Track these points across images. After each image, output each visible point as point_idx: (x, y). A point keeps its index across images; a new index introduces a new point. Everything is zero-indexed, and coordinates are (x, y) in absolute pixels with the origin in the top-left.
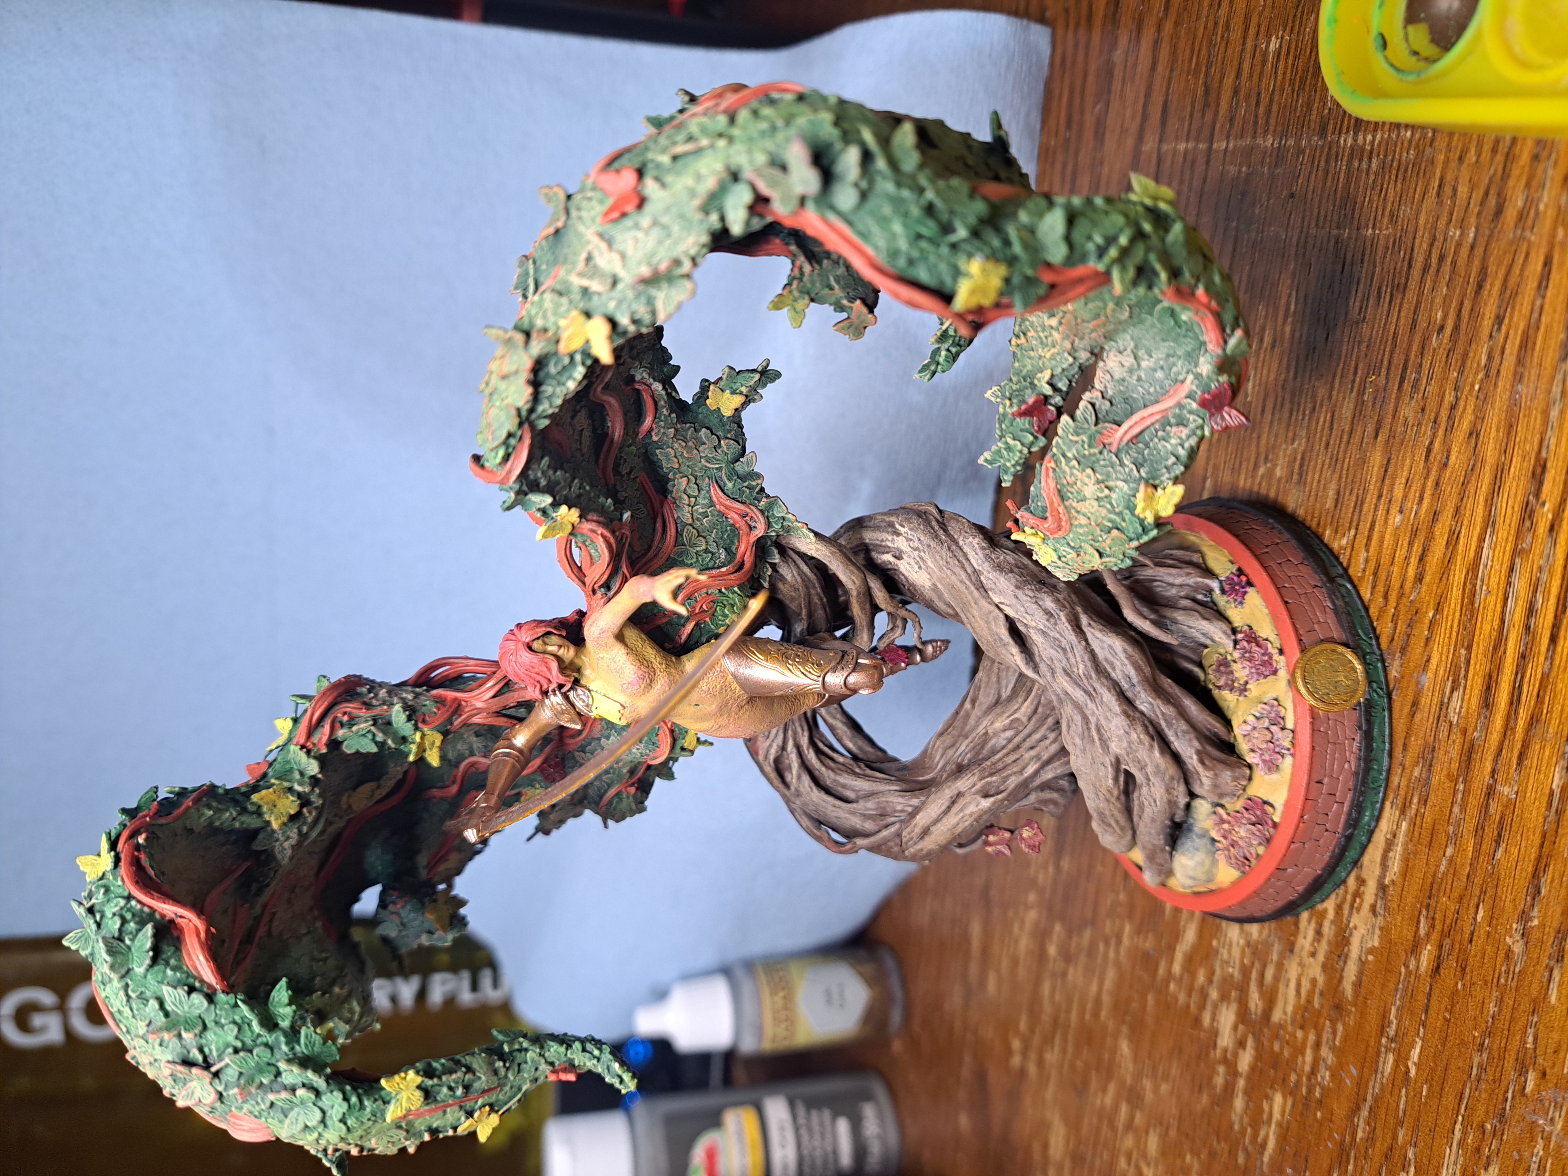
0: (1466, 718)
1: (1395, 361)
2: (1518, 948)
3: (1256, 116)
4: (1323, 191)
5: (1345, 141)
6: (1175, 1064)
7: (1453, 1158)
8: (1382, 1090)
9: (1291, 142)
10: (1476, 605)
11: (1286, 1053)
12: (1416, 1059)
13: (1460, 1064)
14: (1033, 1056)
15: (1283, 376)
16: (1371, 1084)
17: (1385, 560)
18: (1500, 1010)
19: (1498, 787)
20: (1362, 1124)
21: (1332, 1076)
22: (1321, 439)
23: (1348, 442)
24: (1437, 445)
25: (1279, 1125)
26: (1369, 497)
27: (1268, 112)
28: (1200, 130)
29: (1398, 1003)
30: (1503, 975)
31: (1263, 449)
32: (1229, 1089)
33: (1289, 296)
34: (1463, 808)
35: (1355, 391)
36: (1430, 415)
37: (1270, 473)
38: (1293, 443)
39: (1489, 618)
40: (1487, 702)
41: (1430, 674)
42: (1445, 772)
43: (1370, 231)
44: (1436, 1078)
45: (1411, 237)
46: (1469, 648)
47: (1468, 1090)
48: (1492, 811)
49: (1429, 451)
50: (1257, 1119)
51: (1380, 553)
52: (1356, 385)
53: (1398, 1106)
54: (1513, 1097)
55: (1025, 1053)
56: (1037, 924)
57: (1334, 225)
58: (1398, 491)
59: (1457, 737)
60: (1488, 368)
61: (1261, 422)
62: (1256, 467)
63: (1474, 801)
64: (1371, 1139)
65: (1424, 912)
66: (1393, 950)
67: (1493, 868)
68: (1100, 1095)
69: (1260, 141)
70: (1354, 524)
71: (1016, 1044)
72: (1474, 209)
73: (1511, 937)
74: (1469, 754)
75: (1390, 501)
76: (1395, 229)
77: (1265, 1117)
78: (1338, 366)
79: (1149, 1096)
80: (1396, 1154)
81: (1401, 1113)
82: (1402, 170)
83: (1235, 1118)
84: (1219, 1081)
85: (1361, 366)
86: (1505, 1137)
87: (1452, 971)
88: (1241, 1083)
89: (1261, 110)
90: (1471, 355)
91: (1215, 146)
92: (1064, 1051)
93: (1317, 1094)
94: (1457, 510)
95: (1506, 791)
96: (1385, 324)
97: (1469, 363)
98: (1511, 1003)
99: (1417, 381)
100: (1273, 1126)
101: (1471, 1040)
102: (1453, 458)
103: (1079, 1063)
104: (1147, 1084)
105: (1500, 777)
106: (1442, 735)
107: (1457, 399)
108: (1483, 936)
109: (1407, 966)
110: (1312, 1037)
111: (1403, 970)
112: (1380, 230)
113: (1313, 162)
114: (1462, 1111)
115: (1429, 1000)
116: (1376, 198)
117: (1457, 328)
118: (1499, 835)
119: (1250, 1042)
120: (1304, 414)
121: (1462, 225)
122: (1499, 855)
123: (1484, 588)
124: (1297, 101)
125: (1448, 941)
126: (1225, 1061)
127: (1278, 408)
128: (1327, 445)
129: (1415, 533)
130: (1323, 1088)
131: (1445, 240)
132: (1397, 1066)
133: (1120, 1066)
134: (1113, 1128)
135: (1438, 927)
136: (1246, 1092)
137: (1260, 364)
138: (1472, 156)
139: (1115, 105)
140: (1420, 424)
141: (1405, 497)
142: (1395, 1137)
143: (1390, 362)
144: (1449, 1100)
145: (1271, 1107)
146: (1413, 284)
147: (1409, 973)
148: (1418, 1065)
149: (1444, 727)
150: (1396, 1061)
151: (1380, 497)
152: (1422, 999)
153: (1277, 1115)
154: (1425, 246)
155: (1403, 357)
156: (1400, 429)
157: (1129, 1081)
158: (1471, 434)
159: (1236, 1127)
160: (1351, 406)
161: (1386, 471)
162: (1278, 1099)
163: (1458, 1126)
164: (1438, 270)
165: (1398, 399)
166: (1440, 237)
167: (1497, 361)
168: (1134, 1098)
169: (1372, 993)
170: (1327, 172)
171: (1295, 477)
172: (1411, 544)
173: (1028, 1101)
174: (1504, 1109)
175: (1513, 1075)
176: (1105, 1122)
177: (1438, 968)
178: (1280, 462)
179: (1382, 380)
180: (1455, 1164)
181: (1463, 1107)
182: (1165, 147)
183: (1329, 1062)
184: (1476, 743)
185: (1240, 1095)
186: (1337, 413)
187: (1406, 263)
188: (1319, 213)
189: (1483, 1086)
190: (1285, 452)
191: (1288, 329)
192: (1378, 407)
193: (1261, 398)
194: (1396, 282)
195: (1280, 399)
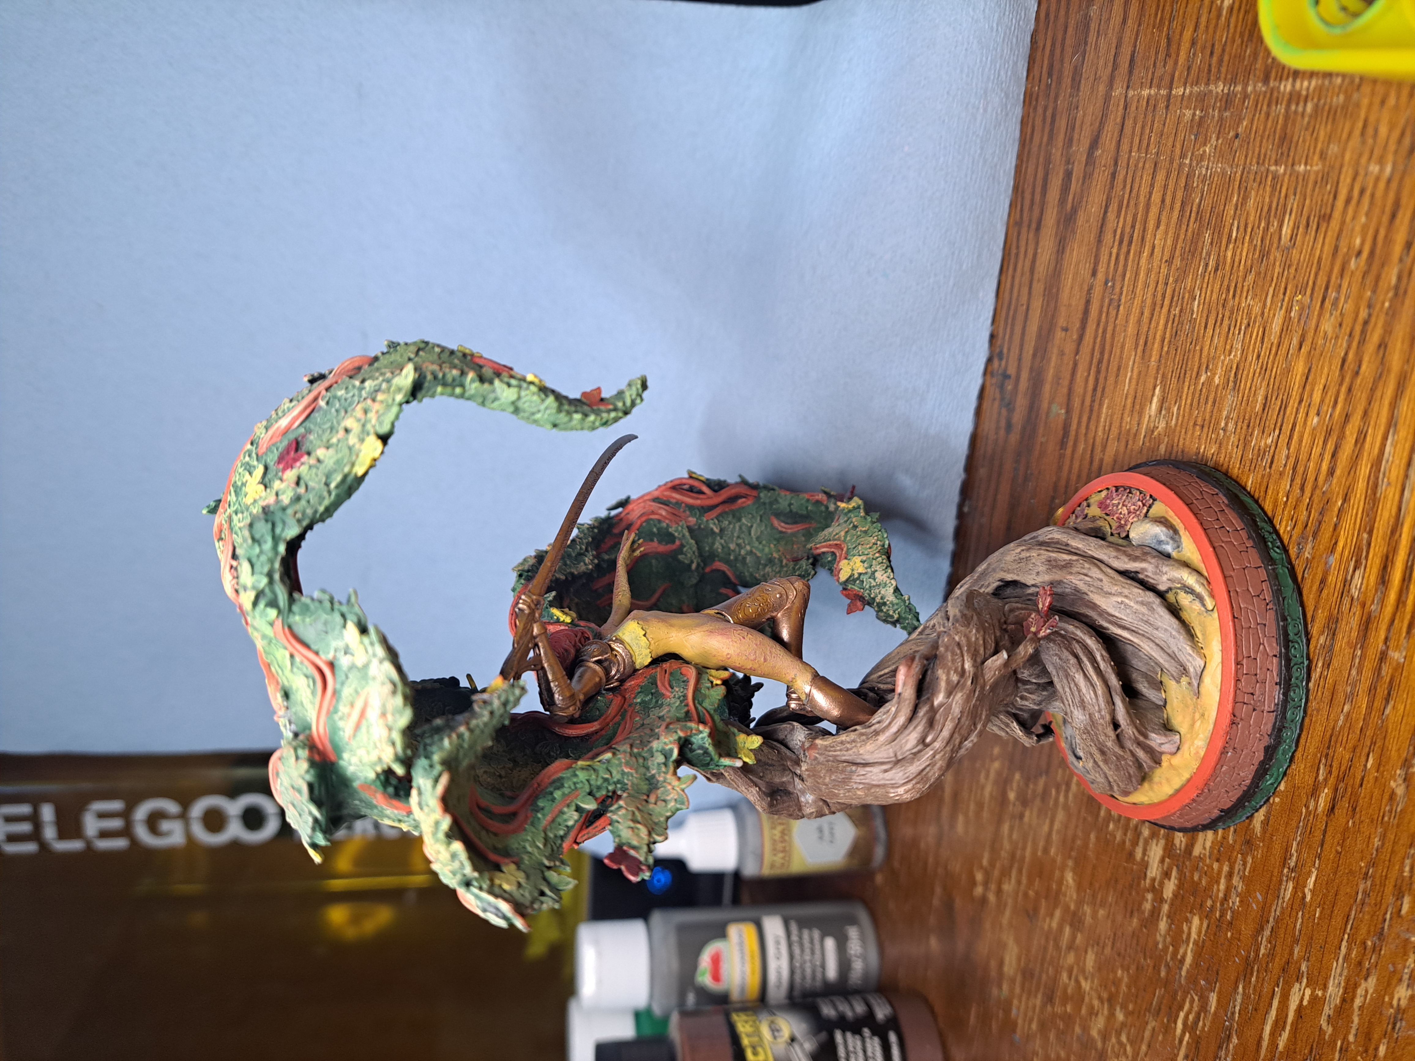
0: (1365, 593)
1: (1319, 282)
2: (1400, 791)
3: (1210, 65)
4: (1264, 131)
5: (1285, 86)
6: (1111, 893)
7: (1339, 971)
8: (1282, 913)
9: (1239, 88)
10: (1378, 495)
11: (1204, 882)
12: (1311, 886)
13: (1348, 890)
14: (993, 887)
15: (1224, 296)
16: (1274, 907)
17: (1303, 457)
18: (1383, 845)
19: (1391, 653)
20: (1264, 942)
21: (1241, 901)
22: (1254, 351)
23: (1276, 353)
24: (1351, 355)
25: (1196, 943)
26: (1291, 402)
27: (1220, 61)
28: (1161, 79)
29: (1299, 838)
30: (1387, 814)
31: (1204, 360)
32: (1155, 913)
33: (1232, 225)
34: (1360, 672)
35: (1284, 308)
36: (1346, 329)
37: (1210, 380)
38: (1229, 355)
39: (1389, 506)
40: (1384, 580)
41: (1337, 555)
42: (1345, 640)
43: (1302, 167)
44: (1328, 903)
45: (1336, 171)
46: (1370, 533)
47: (1353, 912)
48: (1384, 673)
49: (1344, 361)
50: (1177, 938)
51: (1299, 450)
52: (1285, 304)
53: (1295, 926)
54: (1391, 919)
55: (986, 883)
56: (999, 774)
57: (1273, 161)
58: (1317, 396)
59: (1357, 610)
60: (1397, 288)
61: (1204, 336)
62: (1198, 374)
63: (1369, 666)
64: (1271, 955)
65: (1323, 761)
66: (1296, 794)
67: (1383, 722)
68: (1048, 920)
69: (1212, 87)
70: (1279, 425)
71: (979, 877)
72: (1392, 147)
73: (1395, 781)
74: (1367, 624)
75: (1309, 405)
76: (1324, 166)
77: (1184, 937)
78: (1270, 286)
79: (1088, 920)
80: (1292, 968)
81: (1297, 933)
82: (1332, 112)
83: (1159, 938)
84: (1147, 906)
85: (1289, 287)
86: (1383, 952)
87: (1345, 811)
88: (1166, 907)
89: (1215, 59)
90: (1383, 276)
91: (1173, 92)
92: (1019, 882)
93: (1228, 917)
94: (1366, 413)
95: (1396, 655)
96: (1312, 250)
97: (1381, 284)
98: (1393, 837)
99: (1337, 299)
100: (1191, 945)
101: (1358, 869)
102: (1364, 367)
103: (1031, 893)
104: (1087, 909)
105: (1391, 644)
106: (1345, 607)
107: (1370, 315)
108: (1372, 781)
109: (1307, 807)
110: (1226, 868)
111: (1304, 810)
112: (1311, 166)
113: (1256, 106)
114: (1348, 930)
115: (1324, 836)
116: (1309, 138)
117: (1372, 253)
118: (1389, 694)
119: (1174, 873)
120: (1240, 329)
121: (1381, 161)
122: (1387, 711)
123: (1386, 480)
124: (1245, 51)
125: (1342, 785)
126: (1153, 889)
127: (1218, 324)
128: (1259, 356)
129: (1329, 433)
130: (1233, 912)
131: (1366, 174)
132: (1296, 892)
133: (1065, 895)
134: (1057, 947)
135: (1335, 773)
136: (1168, 917)
137: (1205, 286)
138: (1392, 101)
139: (1090, 55)
140: (1337, 337)
141: (1322, 401)
142: (1291, 953)
143: (1314, 283)
144: (1337, 921)
145: (1190, 929)
146: (1337, 214)
147: (1309, 813)
148: (1313, 892)
149: (1346, 601)
150: (1295, 888)
151: (1301, 401)
152: (1318, 835)
153: (1194, 936)
154: (1349, 180)
155: (1325, 279)
156: (1320, 342)
157: (1072, 907)
158: (1380, 346)
159: (1160, 946)
160: (1280, 321)
161: (1307, 378)
162: (1196, 921)
163: (1344, 943)
164: (1359, 202)
165: (1320, 315)
166: (1362, 172)
167: (1405, 280)
168: (1075, 920)
169: (1277, 830)
170: (1268, 115)
171: (1231, 384)
172: (1325, 442)
173: (988, 925)
174: (1383, 928)
175: (1391, 899)
176: (1051, 943)
177: (1333, 808)
178: (1219, 370)
179: (1307, 300)
180: (1340, 975)
181: (1349, 927)
182: (1131, 93)
183: (1239, 890)
184: (1373, 615)
185: (1165, 919)
186: (1267, 329)
187: (1332, 196)
188: (1260, 152)
189: (1366, 909)
190: (1223, 363)
191: (1229, 254)
192: (1302, 322)
193: (1205, 315)
194: (1323, 212)
195: (1220, 316)
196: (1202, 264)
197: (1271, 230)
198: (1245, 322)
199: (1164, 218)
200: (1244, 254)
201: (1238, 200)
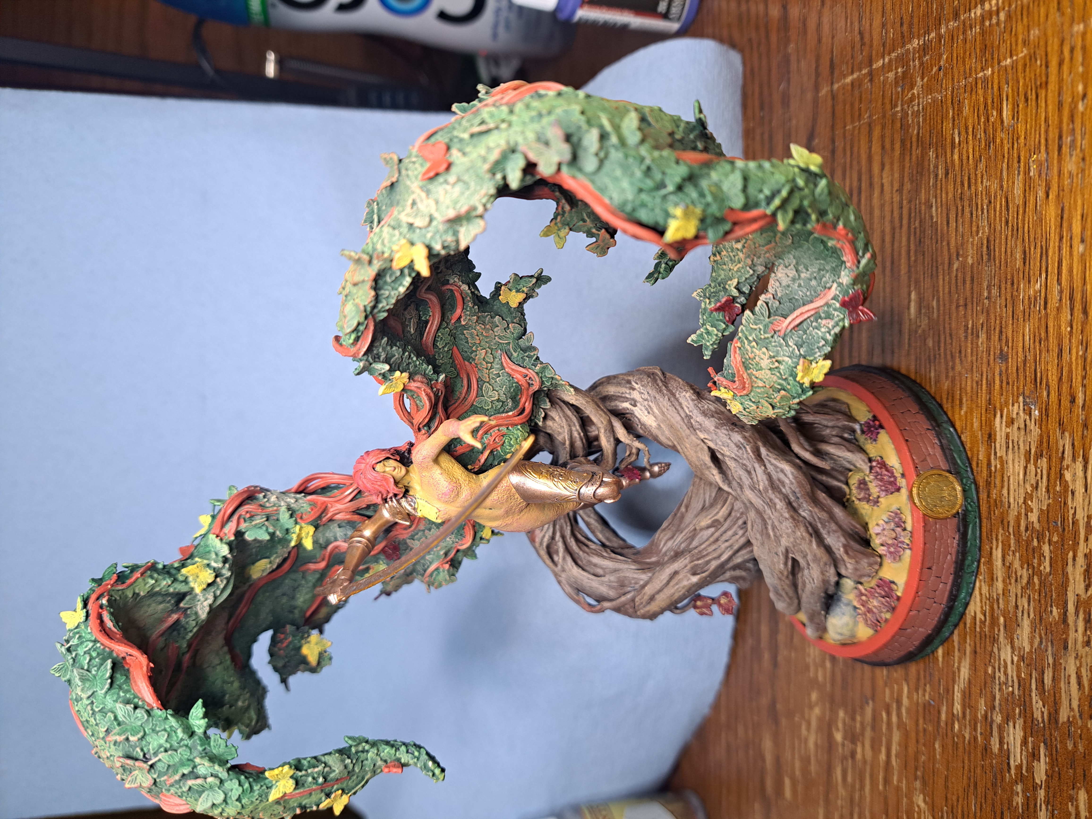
1: (1051, 135)
3: (902, 33)
4: (965, 52)
5: (975, 13)
15: (959, 192)
17: (1078, 284)
22: (1001, 220)
23: (1025, 211)
26: (1051, 243)
27: (911, 24)
28: (861, 63)
31: (953, 250)
32: (1030, 805)
35: (1021, 173)
37: (963, 265)
38: (977, 235)
43: (1009, 60)
45: (1043, 47)
52: (1022, 169)
57: (979, 69)
58: (1077, 228)
61: (948, 232)
62: (950, 264)
69: (908, 47)
70: (1044, 269)
75: (1071, 238)
76: (1028, 50)
78: (1003, 163)
82: (1025, 9)
85: (1022, 155)
88: (1042, 793)
89: (905, 27)
91: (874, 67)
96: (1036, 116)
99: (1073, 141)
113: (952, 39)
116: (1008, 38)
119: (1042, 751)
120: (982, 210)
126: (1021, 778)
128: (1007, 222)
131: (1072, 37)
136: (1047, 803)
137: (939, 192)
139: (794, 79)
141: (1084, 228)
143: (1046, 140)
146: (1053, 78)
151: (1061, 239)
154: (1056, 47)
155: (1057, 131)
156: (1067, 182)
160: (1021, 185)
161: (1062, 218)
162: (1082, 796)
164: (1071, 59)
165: (1060, 161)
166: (1067, 36)
170: (965, 40)
171: (985, 257)
178: (971, 251)
179: (1043, 155)
182: (836, 86)
186: (1010, 197)
187: (1043, 67)
188: (965, 70)
190: (972, 244)
191: (956, 157)
192: (1044, 176)
193: (945, 215)
194: (1039, 83)
195: (960, 208)
196: (932, 176)
197: (992, 119)
198: (986, 201)
199: (887, 161)
200: (971, 151)
201: (953, 113)
